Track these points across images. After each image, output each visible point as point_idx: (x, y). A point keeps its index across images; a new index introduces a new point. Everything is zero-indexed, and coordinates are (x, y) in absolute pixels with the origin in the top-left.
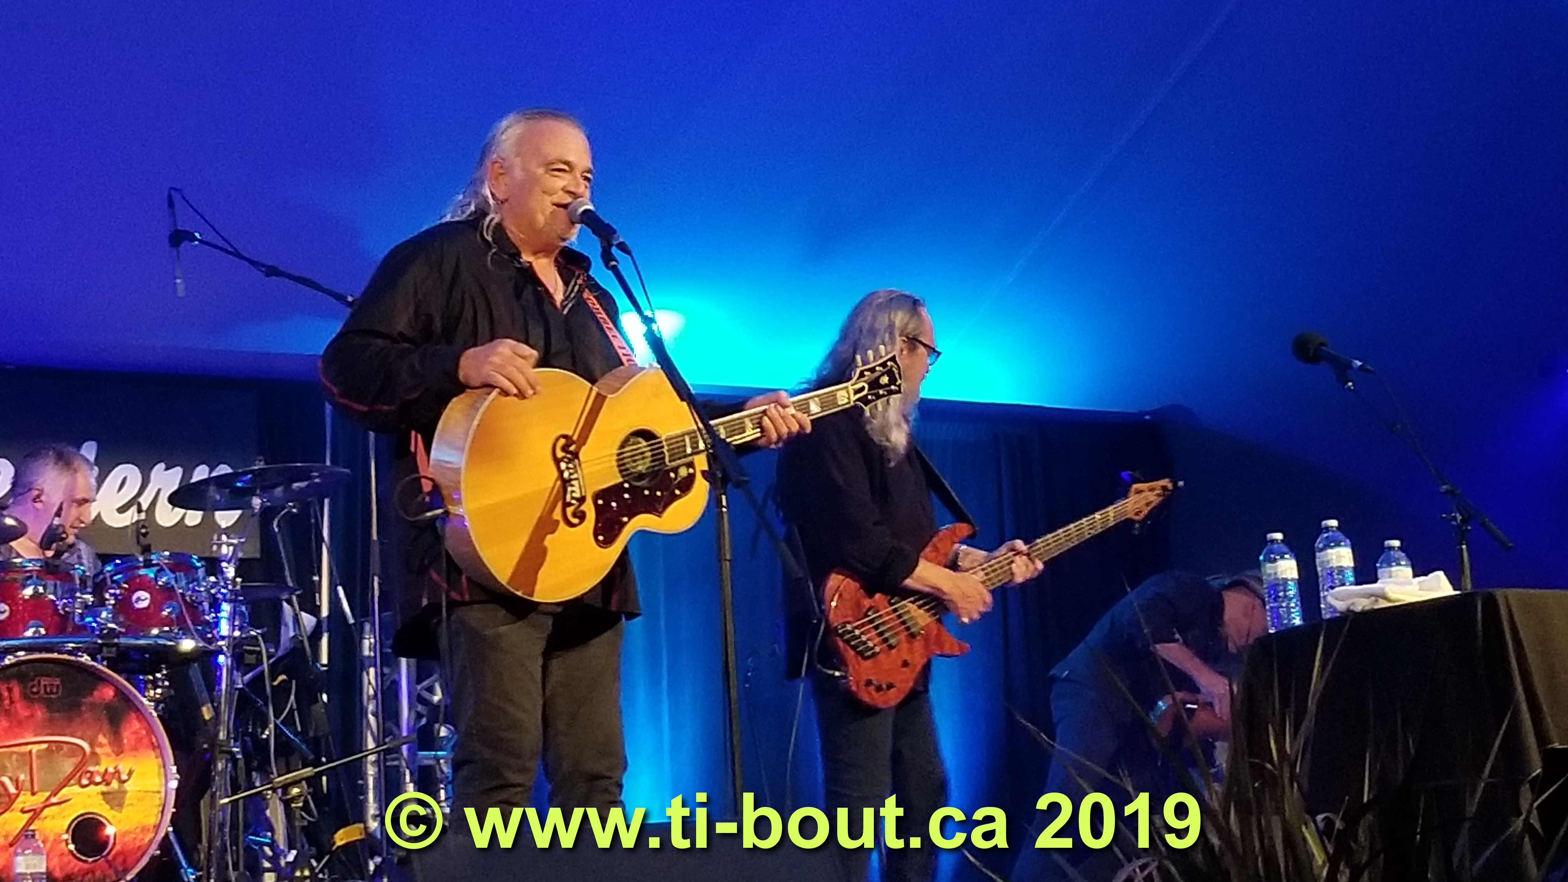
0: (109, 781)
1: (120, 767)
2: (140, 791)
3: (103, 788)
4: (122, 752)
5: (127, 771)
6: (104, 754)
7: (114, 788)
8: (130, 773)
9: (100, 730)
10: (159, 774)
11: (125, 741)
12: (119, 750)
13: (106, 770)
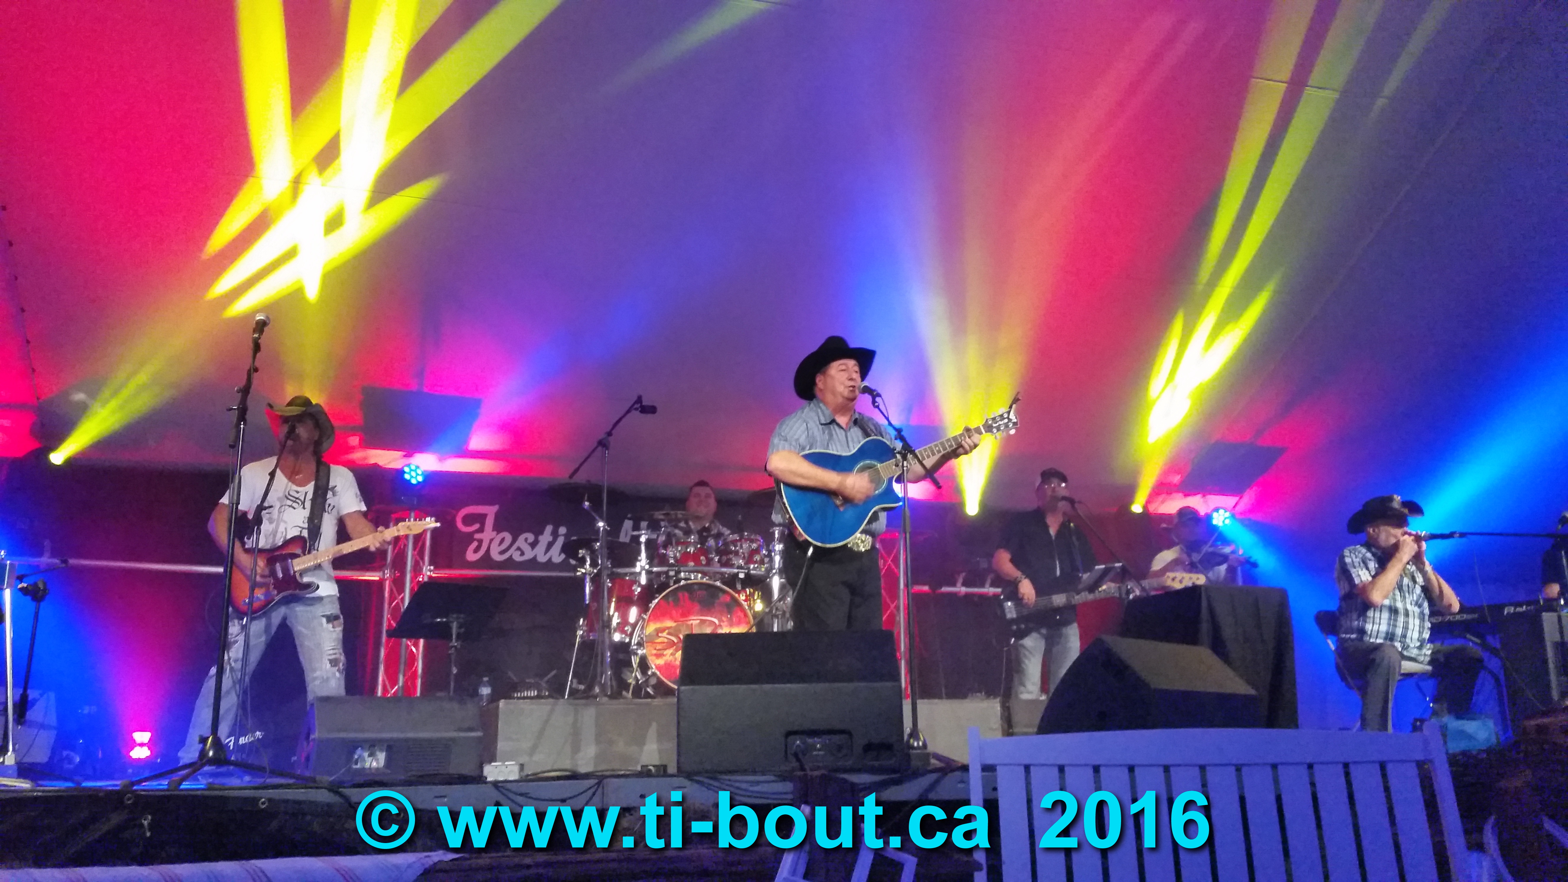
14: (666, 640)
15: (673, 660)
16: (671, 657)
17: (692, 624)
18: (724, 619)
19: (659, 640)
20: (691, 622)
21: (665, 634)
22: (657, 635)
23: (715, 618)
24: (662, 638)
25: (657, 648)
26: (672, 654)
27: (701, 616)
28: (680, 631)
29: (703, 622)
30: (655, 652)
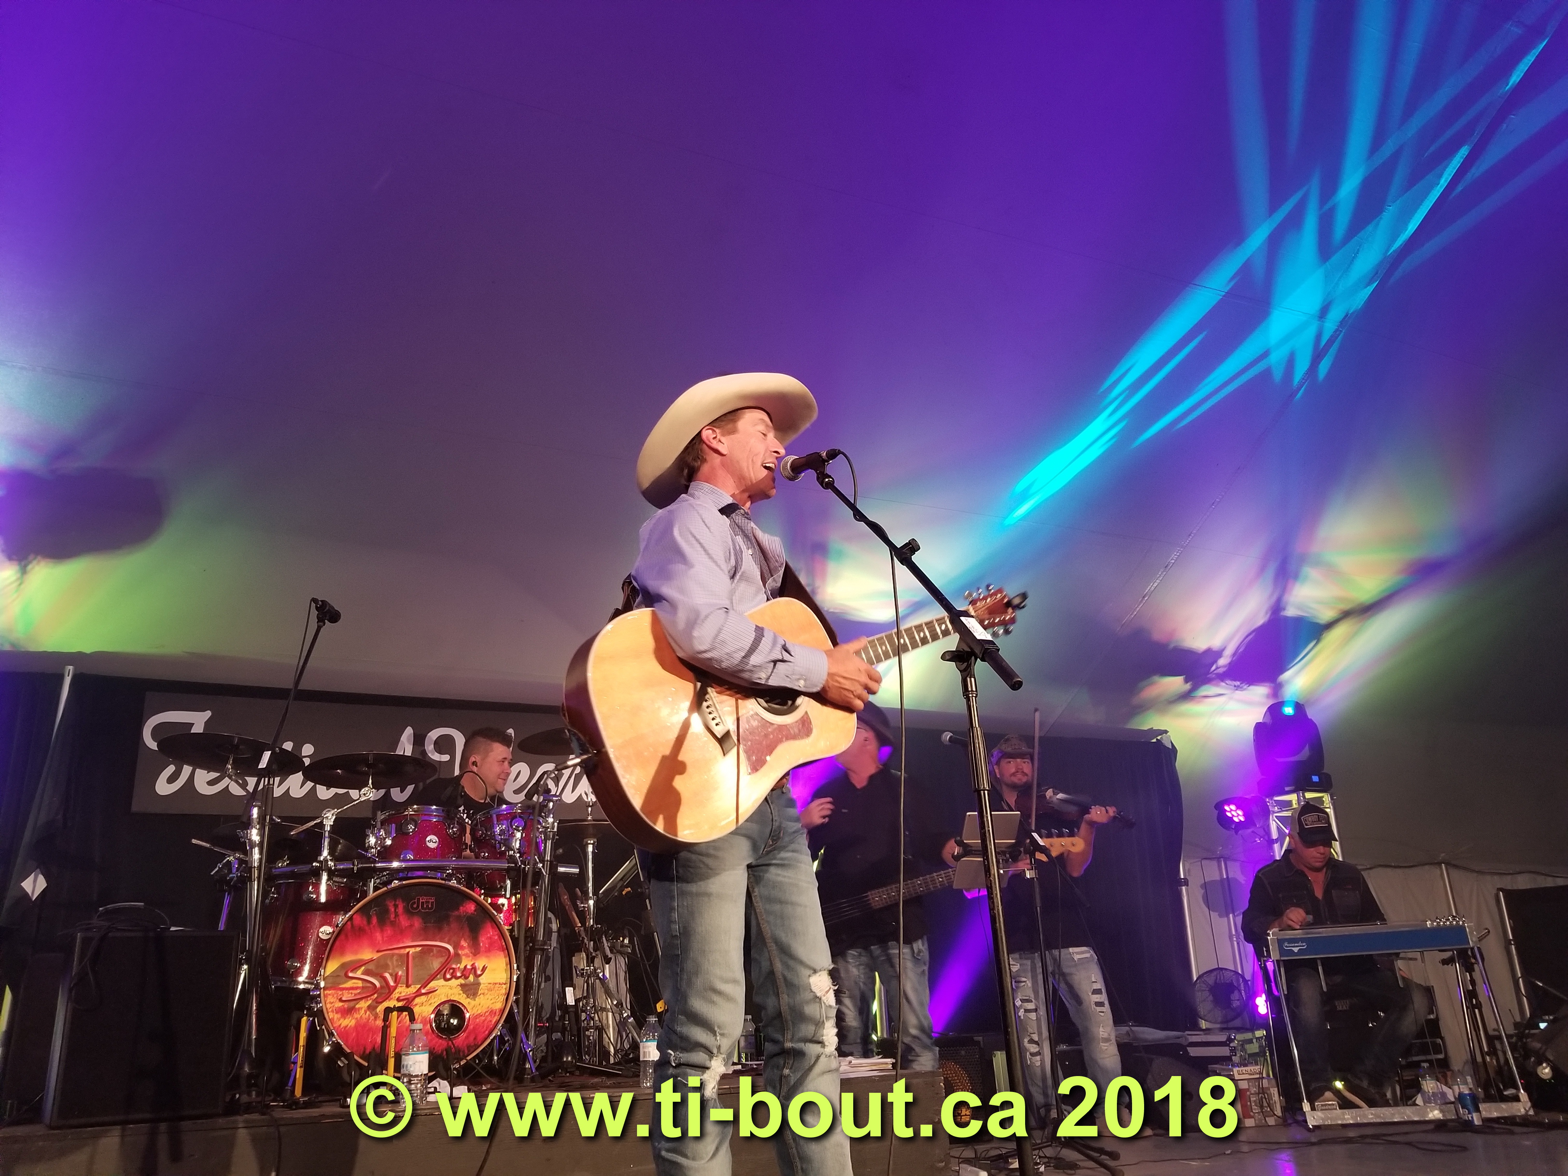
0: (467, 975)
1: (476, 964)
2: (489, 984)
3: (461, 981)
4: (479, 953)
5: (481, 968)
6: (463, 955)
7: (470, 982)
8: (484, 969)
9: (463, 936)
10: (506, 970)
11: (481, 944)
12: (476, 951)
13: (466, 967)
14: (360, 984)
15: (372, 1018)
16: (368, 1013)
17: (408, 953)
18: (464, 943)
19: (350, 984)
20: (408, 950)
21: (359, 974)
22: (346, 976)
23: (448, 943)
24: (354, 981)
25: (344, 999)
26: (369, 1007)
27: (427, 940)
28: (386, 967)
29: (427, 950)
30: (341, 1004)
